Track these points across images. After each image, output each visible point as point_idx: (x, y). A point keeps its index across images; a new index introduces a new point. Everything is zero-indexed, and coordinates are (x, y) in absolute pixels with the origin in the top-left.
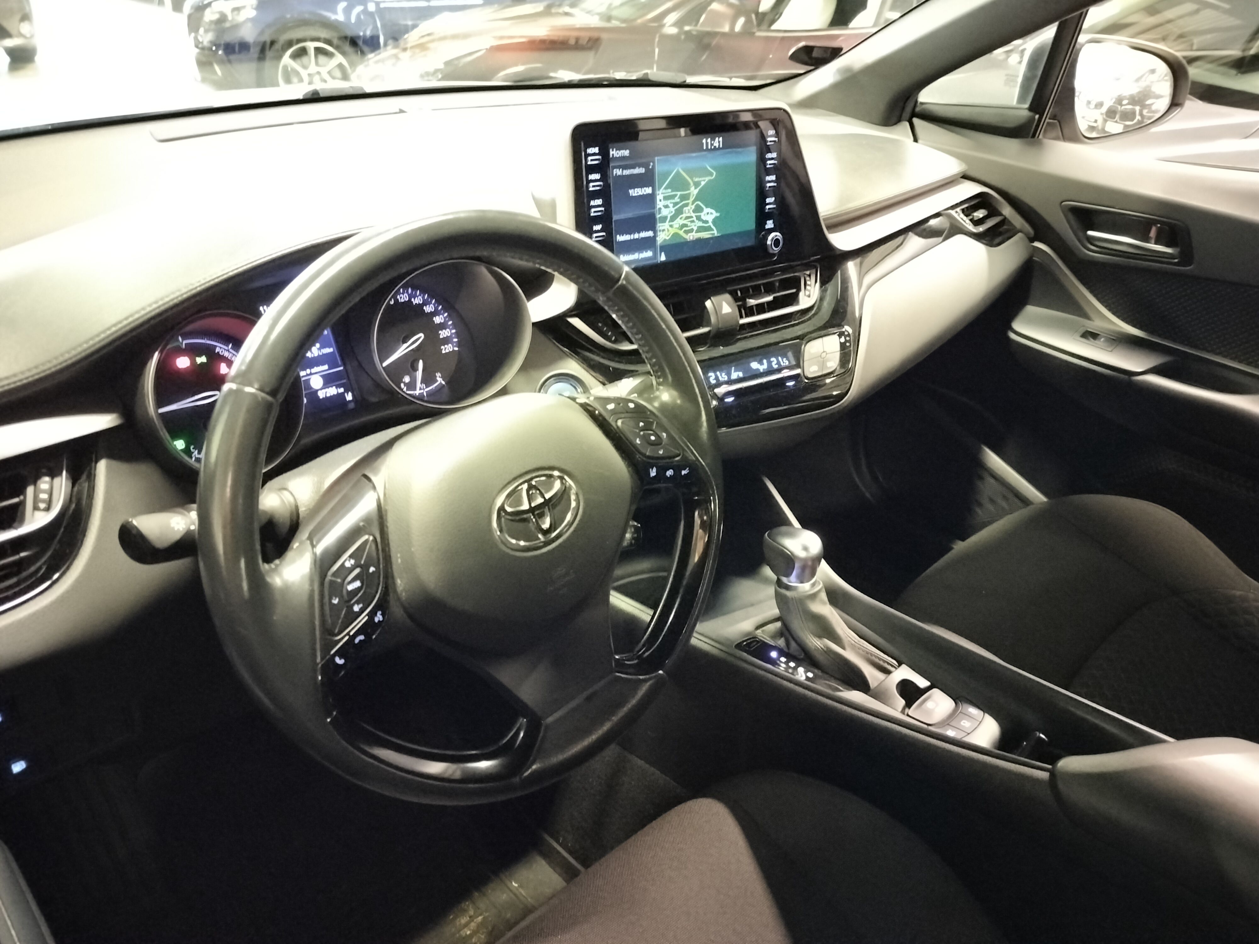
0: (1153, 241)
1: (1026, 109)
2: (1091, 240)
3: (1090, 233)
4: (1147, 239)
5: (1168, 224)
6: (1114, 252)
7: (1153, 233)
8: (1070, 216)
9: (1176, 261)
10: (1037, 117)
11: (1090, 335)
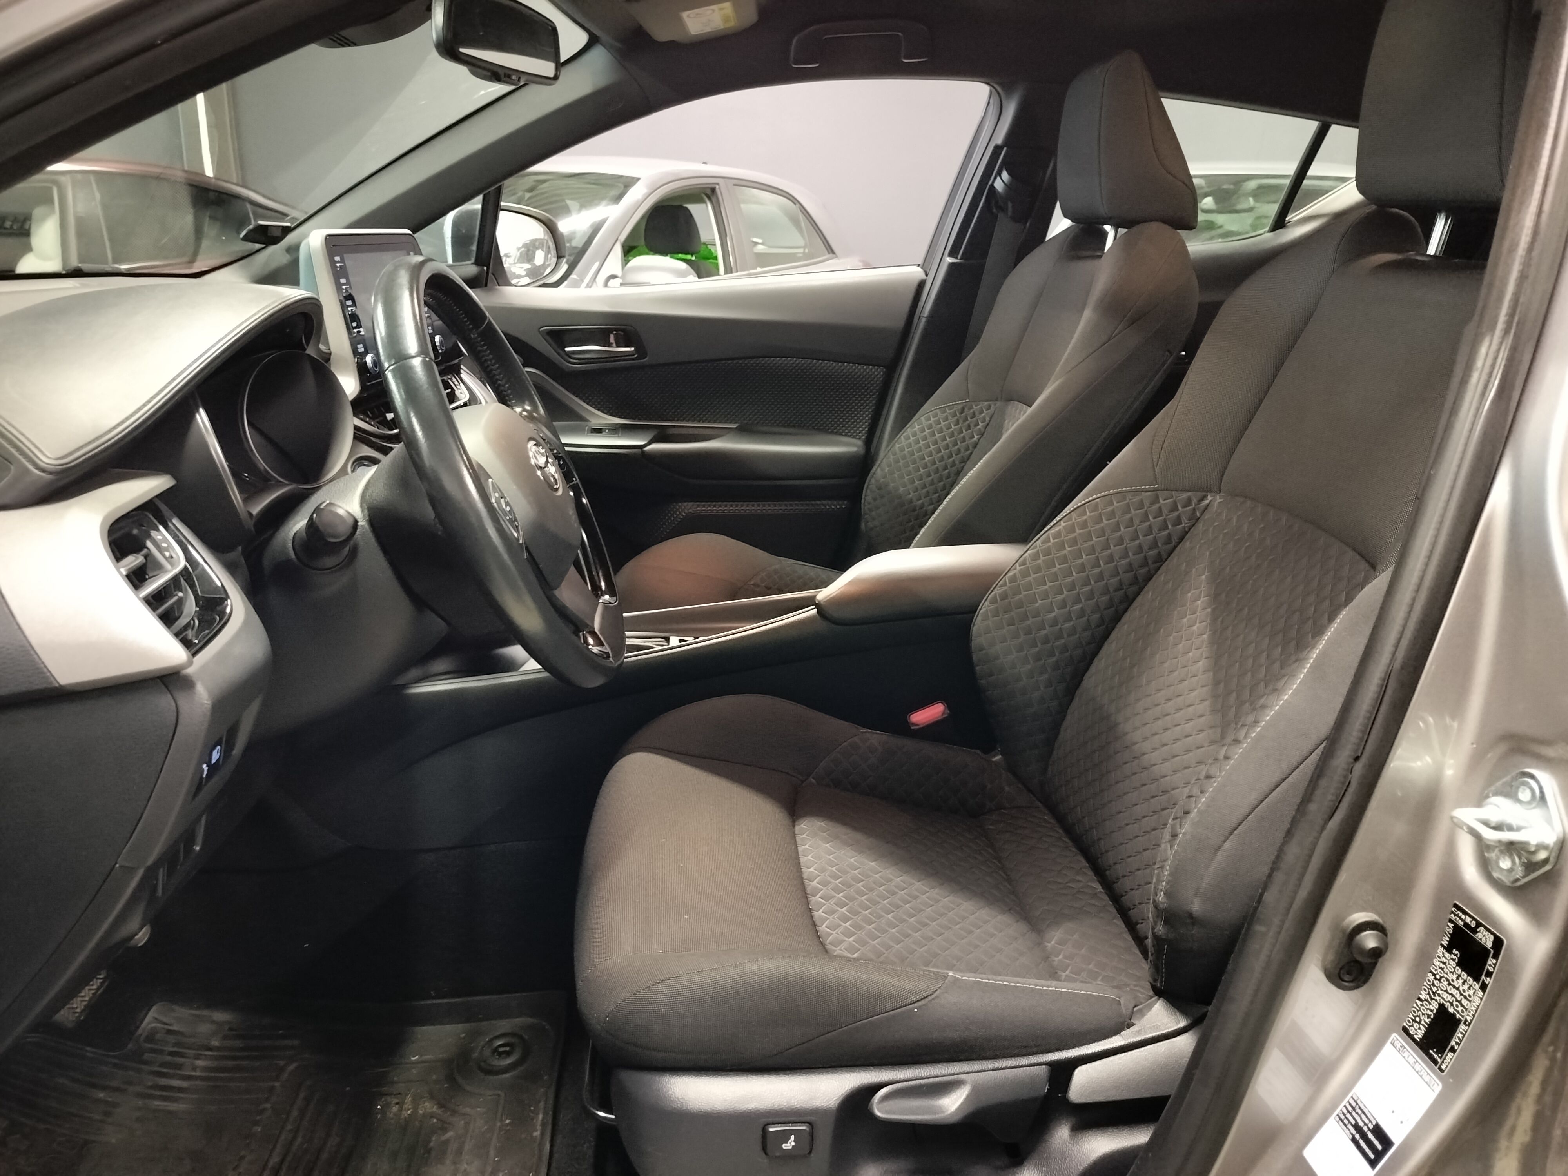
0: (614, 345)
1: (472, 264)
2: (569, 354)
3: (567, 349)
4: (610, 345)
5: (623, 330)
6: (587, 361)
7: (612, 339)
8: (548, 338)
9: (636, 356)
10: (485, 268)
11: (598, 431)
